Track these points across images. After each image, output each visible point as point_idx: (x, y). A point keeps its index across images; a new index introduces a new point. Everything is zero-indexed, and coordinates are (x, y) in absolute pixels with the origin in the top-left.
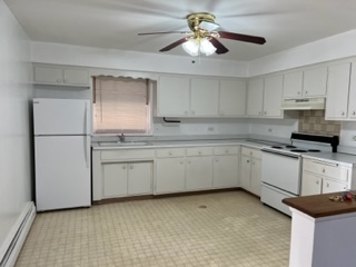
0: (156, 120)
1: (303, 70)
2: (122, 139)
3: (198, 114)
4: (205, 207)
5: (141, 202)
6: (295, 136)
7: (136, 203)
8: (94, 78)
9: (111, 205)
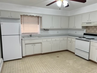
0: (41, 29)
1: (89, 13)
2: (31, 36)
3: (55, 27)
4: (58, 57)
5: (38, 56)
6: (85, 34)
7: (36, 56)
8: (21, 16)
9: (29, 57)
